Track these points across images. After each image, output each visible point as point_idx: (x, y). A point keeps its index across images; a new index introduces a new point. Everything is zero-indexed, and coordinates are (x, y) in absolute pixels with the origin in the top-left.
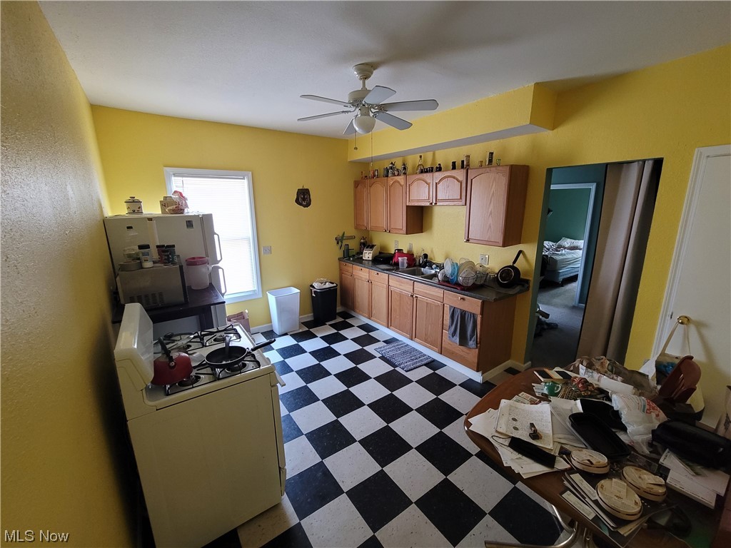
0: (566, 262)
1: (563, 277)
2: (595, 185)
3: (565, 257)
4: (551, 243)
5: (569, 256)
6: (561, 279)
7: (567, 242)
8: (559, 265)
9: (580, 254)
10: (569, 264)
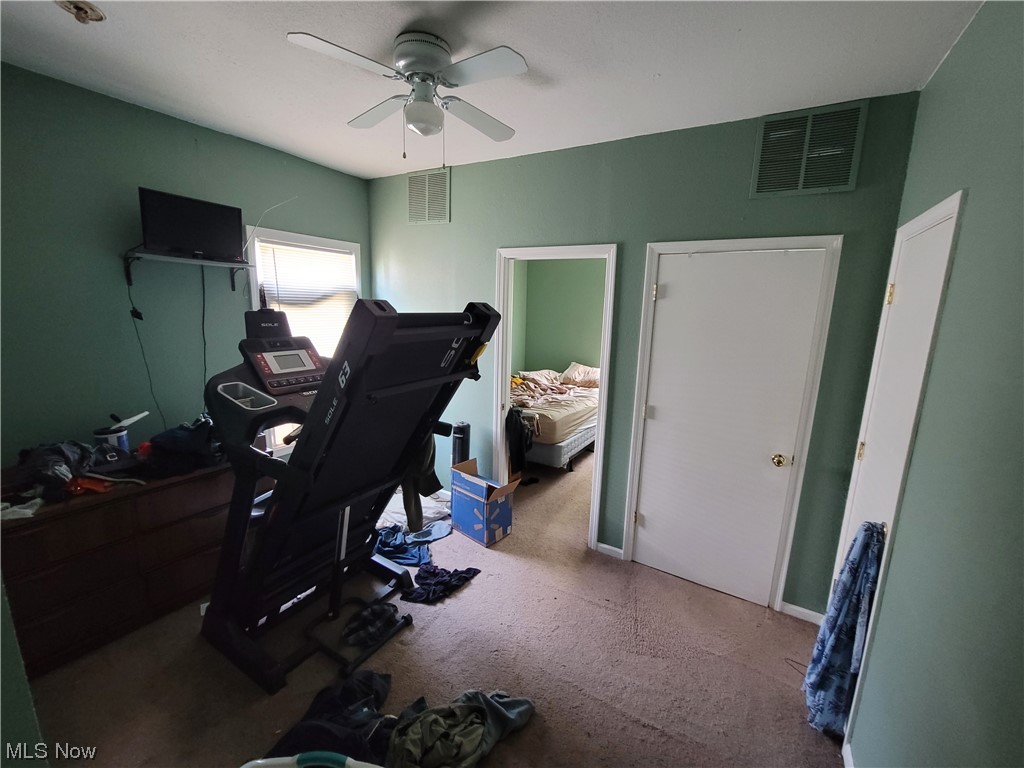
0: (575, 421)
1: (570, 454)
2: (613, 248)
3: (571, 411)
4: (553, 374)
5: (579, 407)
6: (565, 459)
7: (578, 372)
8: (559, 433)
9: (596, 398)
10: (581, 424)
